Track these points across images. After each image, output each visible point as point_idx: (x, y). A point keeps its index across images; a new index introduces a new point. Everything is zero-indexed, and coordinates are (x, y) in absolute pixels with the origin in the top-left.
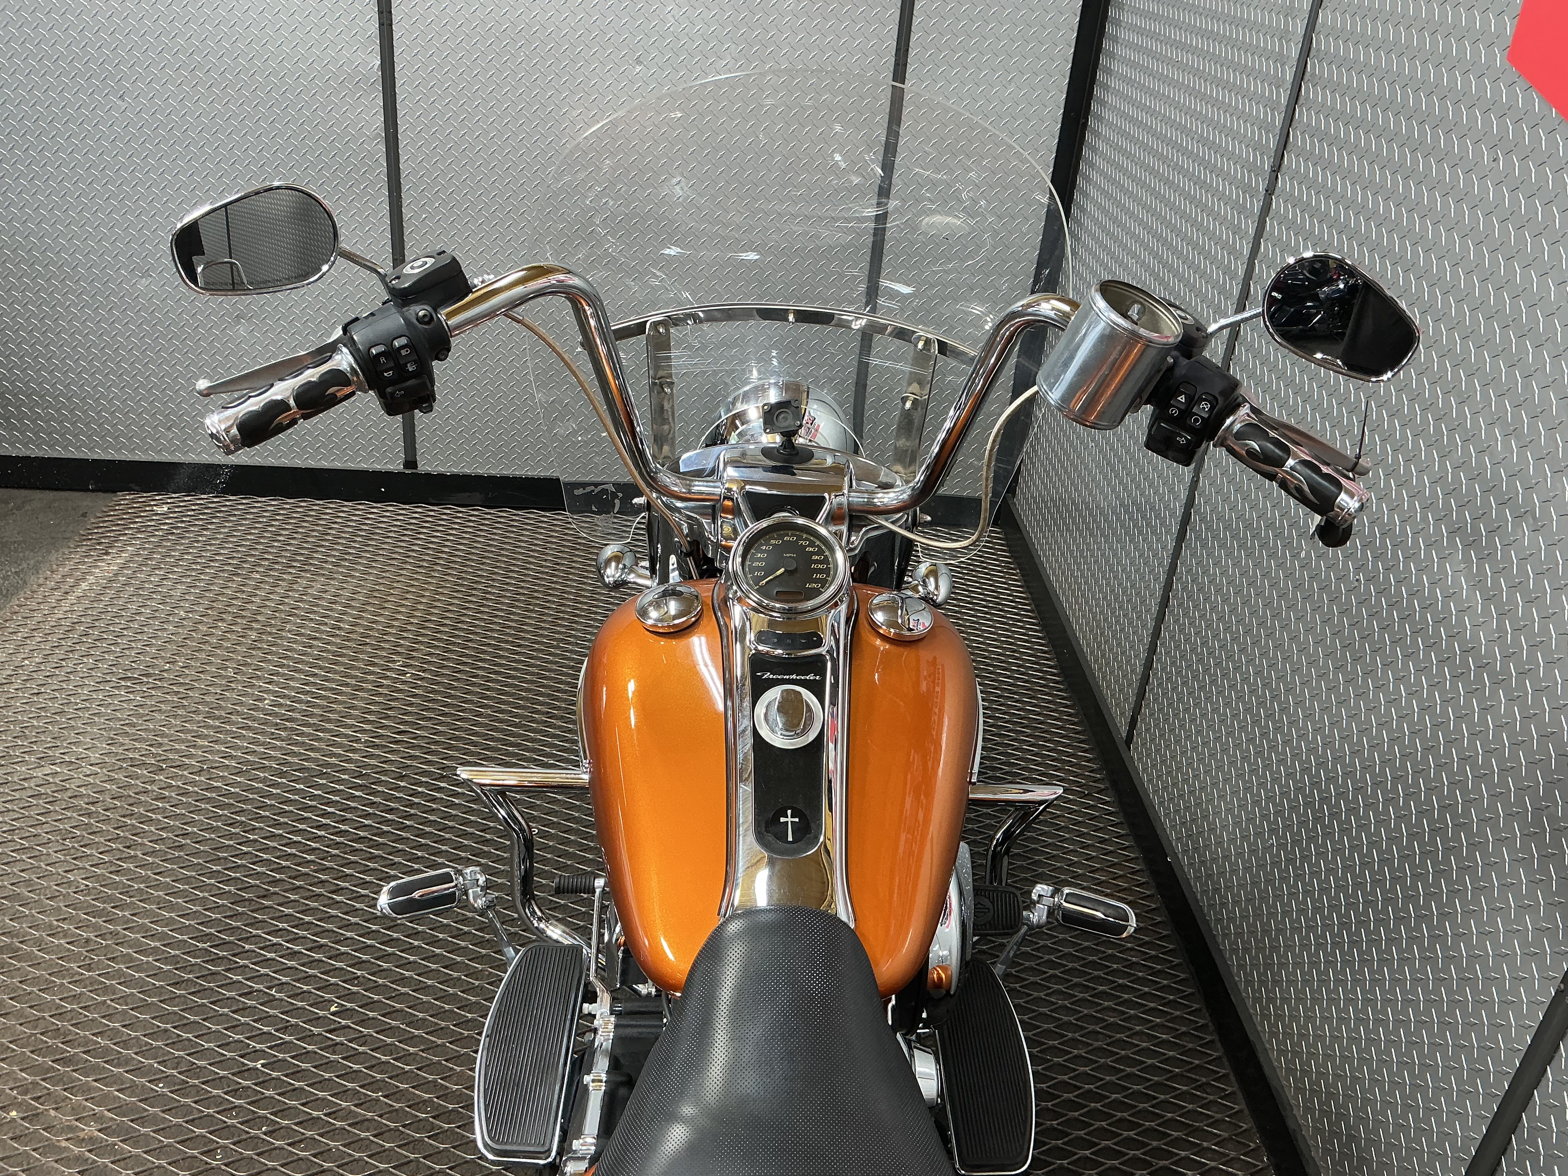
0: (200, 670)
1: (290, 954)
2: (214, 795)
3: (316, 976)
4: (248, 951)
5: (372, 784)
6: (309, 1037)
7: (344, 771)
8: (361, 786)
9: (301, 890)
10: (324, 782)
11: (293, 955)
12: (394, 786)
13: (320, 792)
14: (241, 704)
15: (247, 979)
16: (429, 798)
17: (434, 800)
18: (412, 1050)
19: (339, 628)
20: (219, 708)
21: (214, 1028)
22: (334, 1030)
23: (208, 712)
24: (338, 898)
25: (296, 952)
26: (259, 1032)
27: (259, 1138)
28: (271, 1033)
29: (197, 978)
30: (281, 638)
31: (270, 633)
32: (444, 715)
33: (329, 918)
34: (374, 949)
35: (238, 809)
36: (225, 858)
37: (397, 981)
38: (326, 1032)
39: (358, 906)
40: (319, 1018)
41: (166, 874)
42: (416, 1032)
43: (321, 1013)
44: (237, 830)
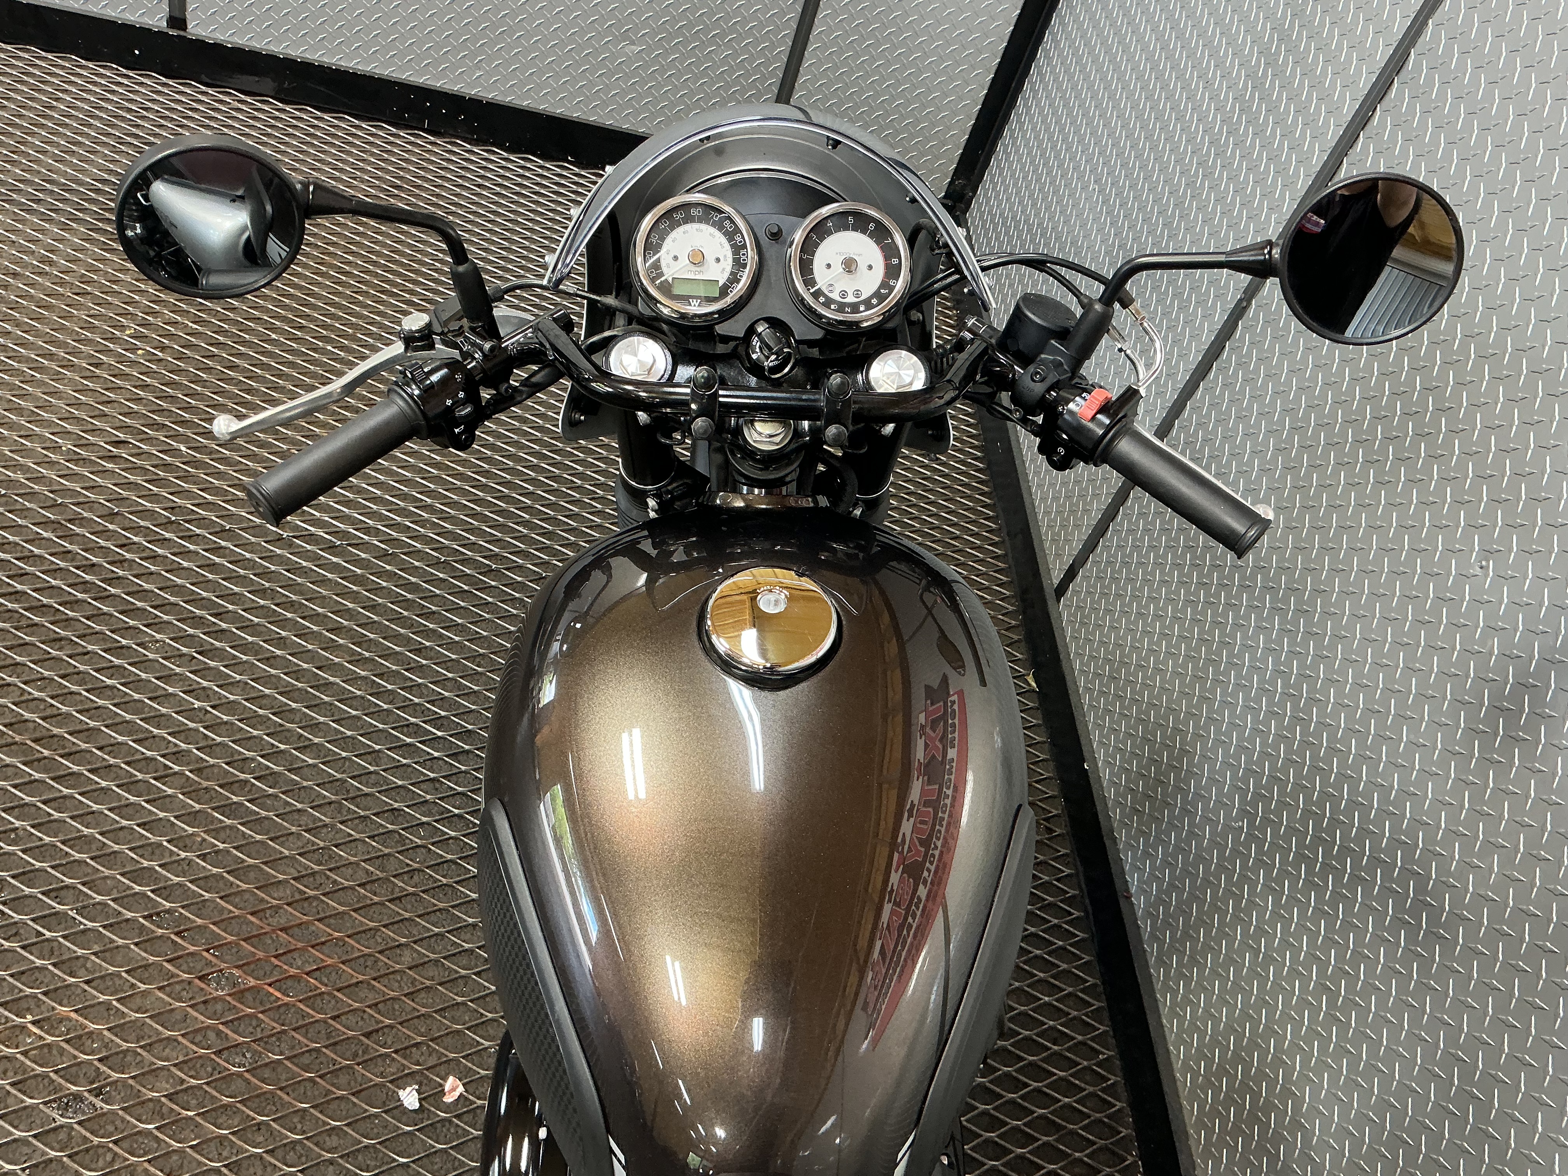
5: (69, 521)
8: (53, 522)
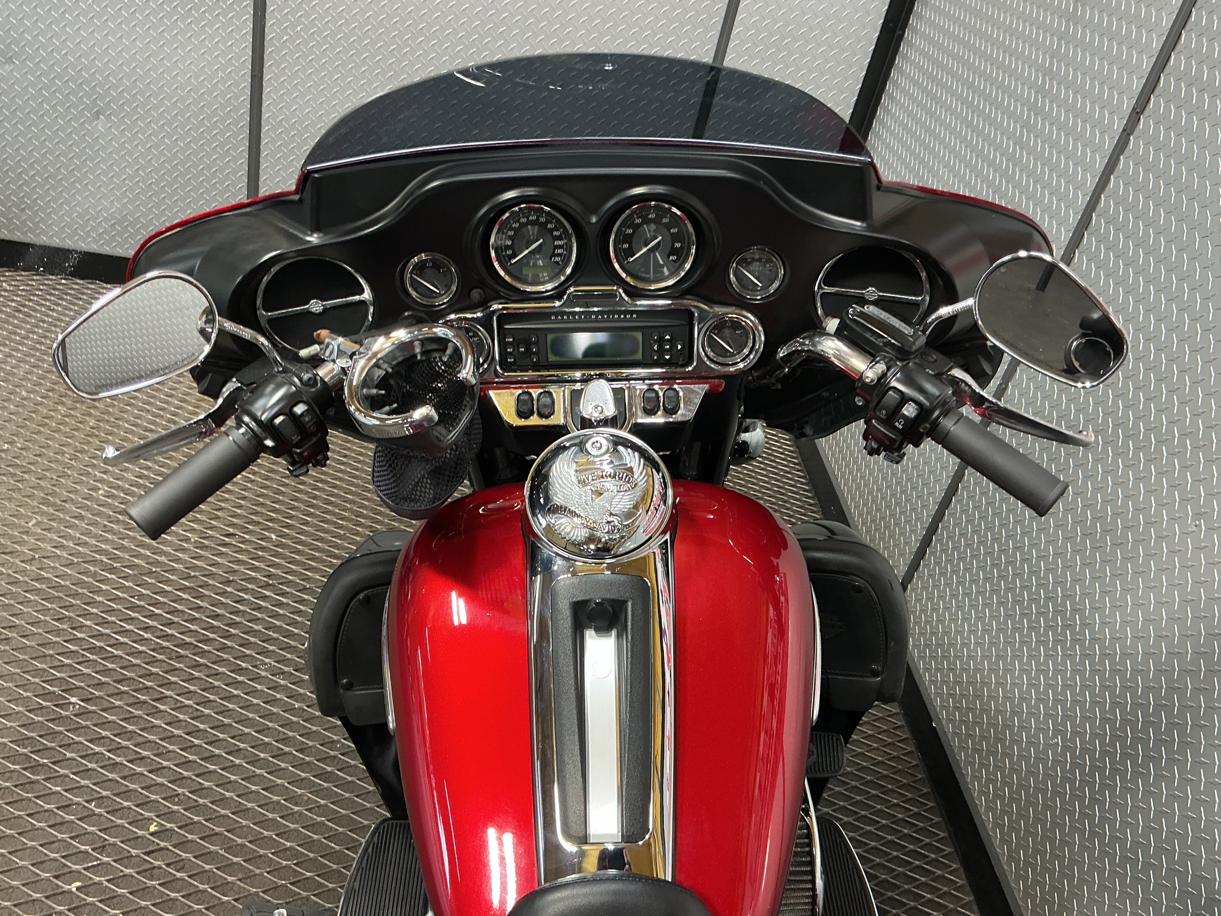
0: (38, 453)
1: (113, 764)
2: (44, 587)
3: (136, 791)
4: (69, 759)
5: (200, 587)
6: (125, 859)
7: (173, 571)
8: (189, 588)
9: (126, 696)
10: (153, 581)
12: (221, 591)
13: (148, 592)
14: (75, 491)
15: (66, 791)
17: (259, 608)
18: (230, 879)
20: (54, 494)
21: (29, 843)
22: (153, 852)
23: (43, 498)
24: (162, 708)
25: (117, 763)
26: (75, 851)
28: (88, 852)
29: (16, 786)
30: (118, 427)
31: (107, 421)
32: (272, 520)
33: (152, 727)
34: (195, 765)
35: (67, 604)
36: (51, 656)
37: (216, 801)
38: (145, 854)
39: (181, 717)
40: (137, 838)
42: (235, 859)
43: (140, 833)
44: (65, 627)
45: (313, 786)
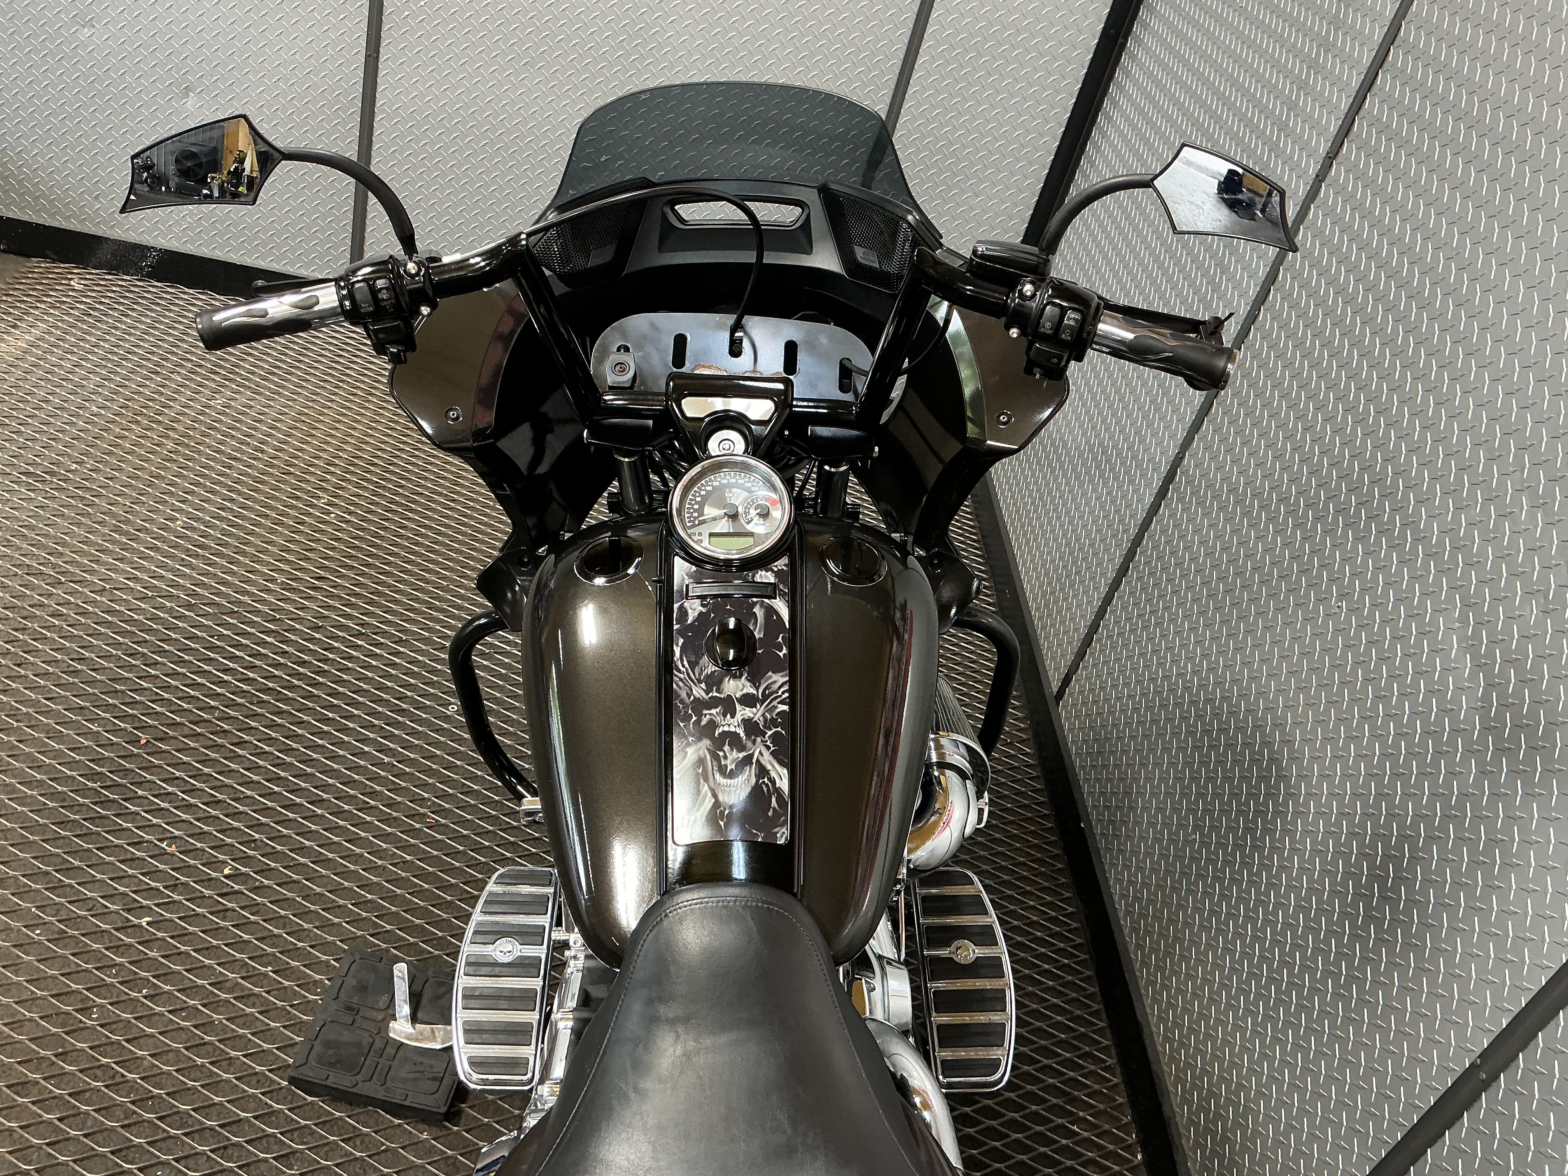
0: (110, 476)
1: (187, 806)
2: (115, 620)
3: (211, 834)
4: (140, 797)
6: (198, 899)
7: (257, 612)
9: (201, 738)
10: (235, 621)
11: (188, 807)
13: (229, 633)
14: (151, 521)
15: (137, 828)
16: (345, 655)
17: (350, 658)
18: (306, 926)
19: (262, 451)
20: (127, 522)
21: (99, 876)
22: (226, 894)
23: (115, 525)
24: (240, 752)
25: (191, 805)
26: (146, 887)
27: (139, 1001)
28: (158, 890)
29: (85, 820)
30: (199, 452)
31: (187, 446)
32: (367, 565)
33: (230, 771)
34: (273, 812)
35: (141, 639)
36: (123, 692)
38: (218, 895)
39: (261, 763)
40: (211, 879)
41: (58, 700)
42: (313, 907)
43: (214, 875)
44: (138, 663)
45: (400, 841)
